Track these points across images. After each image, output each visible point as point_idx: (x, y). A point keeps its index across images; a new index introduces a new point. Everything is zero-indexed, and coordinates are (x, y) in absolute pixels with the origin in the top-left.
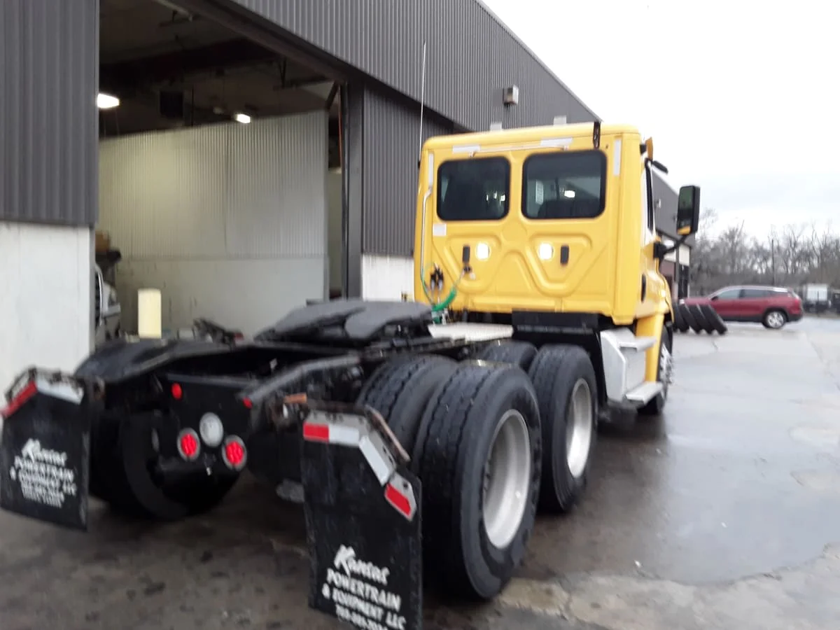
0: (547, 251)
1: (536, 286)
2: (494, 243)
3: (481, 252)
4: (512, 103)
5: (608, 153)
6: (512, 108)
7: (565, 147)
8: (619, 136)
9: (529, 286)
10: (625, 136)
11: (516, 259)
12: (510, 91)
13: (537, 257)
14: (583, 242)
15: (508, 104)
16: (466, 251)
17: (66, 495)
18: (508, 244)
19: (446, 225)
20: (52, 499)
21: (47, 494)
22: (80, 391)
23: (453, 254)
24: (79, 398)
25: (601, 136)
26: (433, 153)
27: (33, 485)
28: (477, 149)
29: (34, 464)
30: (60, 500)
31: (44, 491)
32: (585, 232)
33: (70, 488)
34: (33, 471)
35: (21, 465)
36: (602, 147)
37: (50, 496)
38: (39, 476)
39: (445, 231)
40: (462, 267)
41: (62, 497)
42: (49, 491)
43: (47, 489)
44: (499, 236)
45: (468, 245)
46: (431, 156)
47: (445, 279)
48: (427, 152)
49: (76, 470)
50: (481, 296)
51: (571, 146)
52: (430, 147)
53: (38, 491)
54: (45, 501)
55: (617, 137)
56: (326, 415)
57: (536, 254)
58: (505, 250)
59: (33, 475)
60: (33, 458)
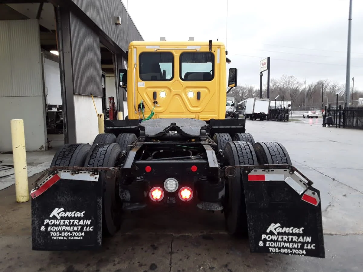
0: (191, 94)
1: (187, 109)
2: (167, 90)
3: (162, 95)
4: (119, 24)
5: (215, 53)
6: (118, 26)
7: (198, 50)
8: (219, 47)
9: (184, 110)
10: (222, 47)
11: (177, 97)
12: (118, 18)
13: (188, 97)
14: (206, 90)
15: (117, 24)
16: (155, 94)
17: (85, 232)
18: (174, 91)
19: (144, 82)
20: (75, 236)
21: (71, 234)
22: (98, 176)
23: (148, 95)
24: (97, 180)
25: (212, 46)
26: (136, 48)
27: (60, 232)
28: (158, 48)
29: (61, 221)
30: (82, 236)
31: (69, 233)
32: (206, 86)
33: (89, 229)
34: (59, 225)
35: (50, 223)
36: (213, 51)
37: (73, 235)
38: (65, 227)
39: (144, 85)
40: (153, 101)
41: (83, 234)
42: (73, 233)
43: (71, 232)
44: (170, 87)
45: (156, 91)
46: (135, 50)
47: (145, 106)
48: (132, 47)
49: (93, 218)
50: (162, 114)
51: (200, 49)
52: (134, 45)
53: (63, 234)
54: (69, 238)
55: (218, 47)
56: (263, 171)
57: (186, 96)
58: (173, 93)
59: (59, 227)
60: (59, 218)
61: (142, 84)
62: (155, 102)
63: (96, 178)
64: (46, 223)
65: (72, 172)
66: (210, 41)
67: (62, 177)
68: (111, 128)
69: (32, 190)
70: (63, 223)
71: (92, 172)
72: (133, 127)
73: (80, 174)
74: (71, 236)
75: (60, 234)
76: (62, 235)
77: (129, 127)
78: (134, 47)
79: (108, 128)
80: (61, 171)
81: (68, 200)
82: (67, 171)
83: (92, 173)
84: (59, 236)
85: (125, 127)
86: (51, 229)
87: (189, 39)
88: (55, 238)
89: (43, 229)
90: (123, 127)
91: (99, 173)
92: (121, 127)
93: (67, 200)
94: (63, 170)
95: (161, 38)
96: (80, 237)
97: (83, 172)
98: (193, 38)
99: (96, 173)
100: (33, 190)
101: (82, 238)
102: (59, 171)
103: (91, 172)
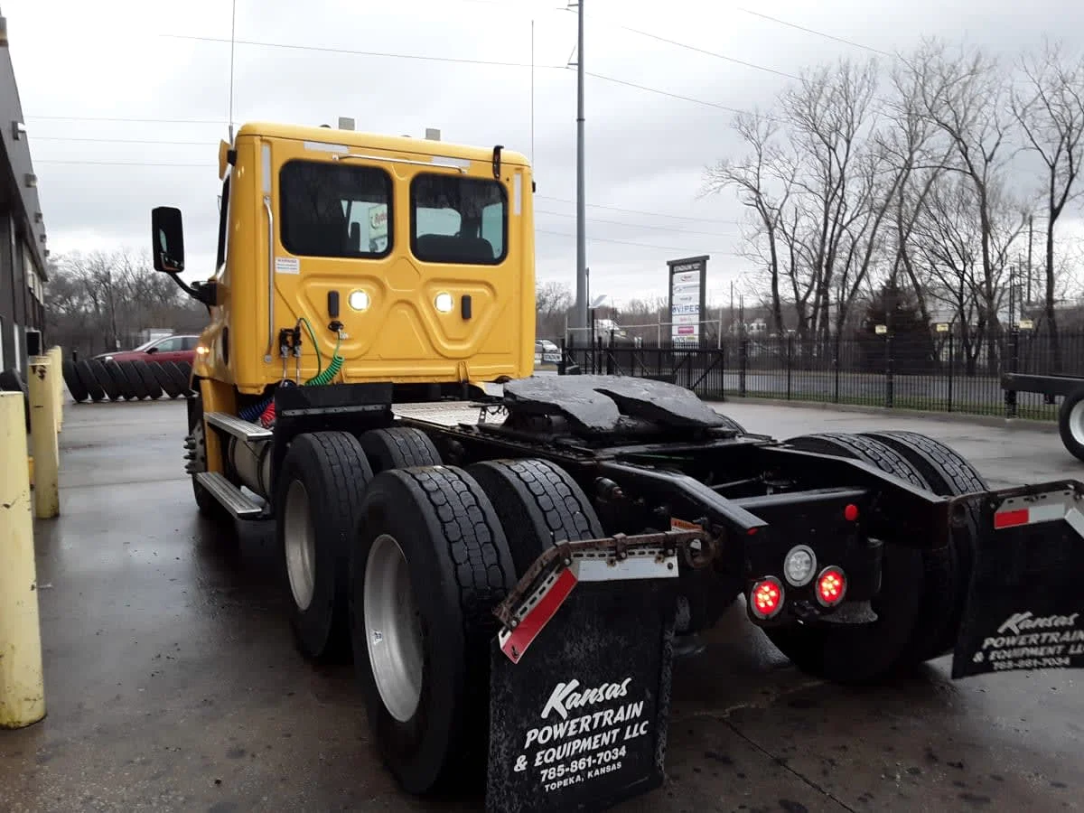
0: (446, 303)
1: (433, 348)
2: (374, 288)
3: (358, 300)
5: (508, 185)
7: (463, 170)
8: (519, 168)
9: (424, 350)
10: (526, 170)
11: (405, 311)
13: (434, 311)
14: (485, 291)
16: (333, 300)
17: (629, 744)
18: (395, 291)
19: (298, 259)
20: (604, 764)
21: (594, 761)
22: (674, 561)
23: (310, 303)
24: (675, 573)
25: (502, 165)
26: (269, 142)
27: (566, 761)
28: (344, 151)
29: (569, 725)
30: (620, 758)
31: (589, 759)
32: (487, 280)
33: (638, 731)
34: (566, 739)
35: (541, 741)
36: (503, 179)
37: (599, 762)
38: (578, 741)
39: (298, 267)
40: (328, 321)
41: (623, 752)
42: (598, 755)
43: (593, 753)
44: (382, 279)
45: (337, 290)
46: (266, 149)
47: (303, 338)
48: (257, 140)
49: (649, 695)
50: (355, 362)
51: (469, 171)
52: (262, 134)
53: (576, 766)
54: (590, 774)
55: (517, 169)
56: (1025, 499)
57: (432, 305)
58: (391, 299)
59: (565, 745)
60: (564, 715)
61: (290, 265)
62: (335, 327)
63: (670, 567)
64: (531, 742)
65: (611, 555)
66: (497, 150)
67: (581, 578)
68: (298, 412)
69: (500, 633)
70: (574, 730)
71: (659, 550)
72: (371, 408)
73: (629, 562)
74: (595, 766)
75: (567, 770)
76: (572, 771)
77: (360, 408)
78: (262, 140)
79: (289, 413)
80: (581, 556)
81: (591, 648)
82: (597, 554)
83: (660, 553)
84: (566, 776)
85: (346, 409)
86: (543, 759)
87: (427, 135)
88: (553, 786)
89: (521, 764)
90: (340, 410)
91: (676, 549)
92: (332, 410)
93: (588, 650)
94: (585, 554)
95: (341, 120)
96: (616, 762)
97: (636, 551)
98: (438, 131)
99: (671, 551)
100: (503, 636)
101: (619, 765)
102: (575, 556)
103: (657, 550)
